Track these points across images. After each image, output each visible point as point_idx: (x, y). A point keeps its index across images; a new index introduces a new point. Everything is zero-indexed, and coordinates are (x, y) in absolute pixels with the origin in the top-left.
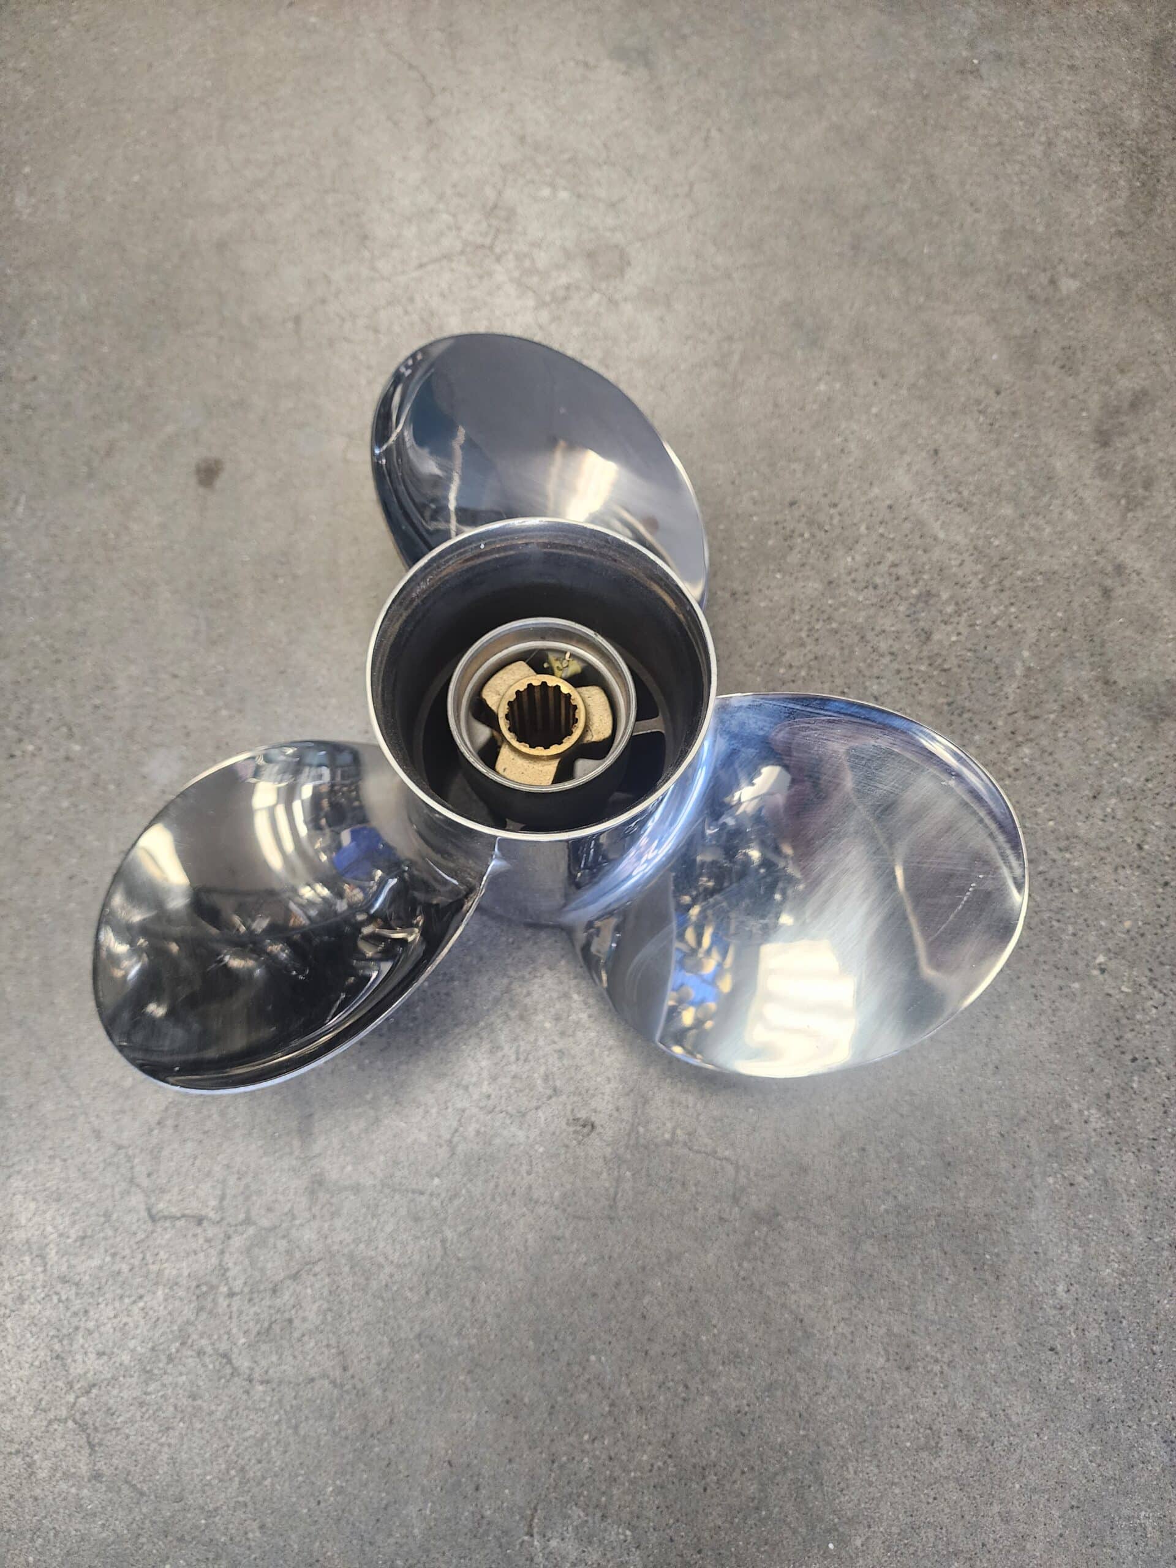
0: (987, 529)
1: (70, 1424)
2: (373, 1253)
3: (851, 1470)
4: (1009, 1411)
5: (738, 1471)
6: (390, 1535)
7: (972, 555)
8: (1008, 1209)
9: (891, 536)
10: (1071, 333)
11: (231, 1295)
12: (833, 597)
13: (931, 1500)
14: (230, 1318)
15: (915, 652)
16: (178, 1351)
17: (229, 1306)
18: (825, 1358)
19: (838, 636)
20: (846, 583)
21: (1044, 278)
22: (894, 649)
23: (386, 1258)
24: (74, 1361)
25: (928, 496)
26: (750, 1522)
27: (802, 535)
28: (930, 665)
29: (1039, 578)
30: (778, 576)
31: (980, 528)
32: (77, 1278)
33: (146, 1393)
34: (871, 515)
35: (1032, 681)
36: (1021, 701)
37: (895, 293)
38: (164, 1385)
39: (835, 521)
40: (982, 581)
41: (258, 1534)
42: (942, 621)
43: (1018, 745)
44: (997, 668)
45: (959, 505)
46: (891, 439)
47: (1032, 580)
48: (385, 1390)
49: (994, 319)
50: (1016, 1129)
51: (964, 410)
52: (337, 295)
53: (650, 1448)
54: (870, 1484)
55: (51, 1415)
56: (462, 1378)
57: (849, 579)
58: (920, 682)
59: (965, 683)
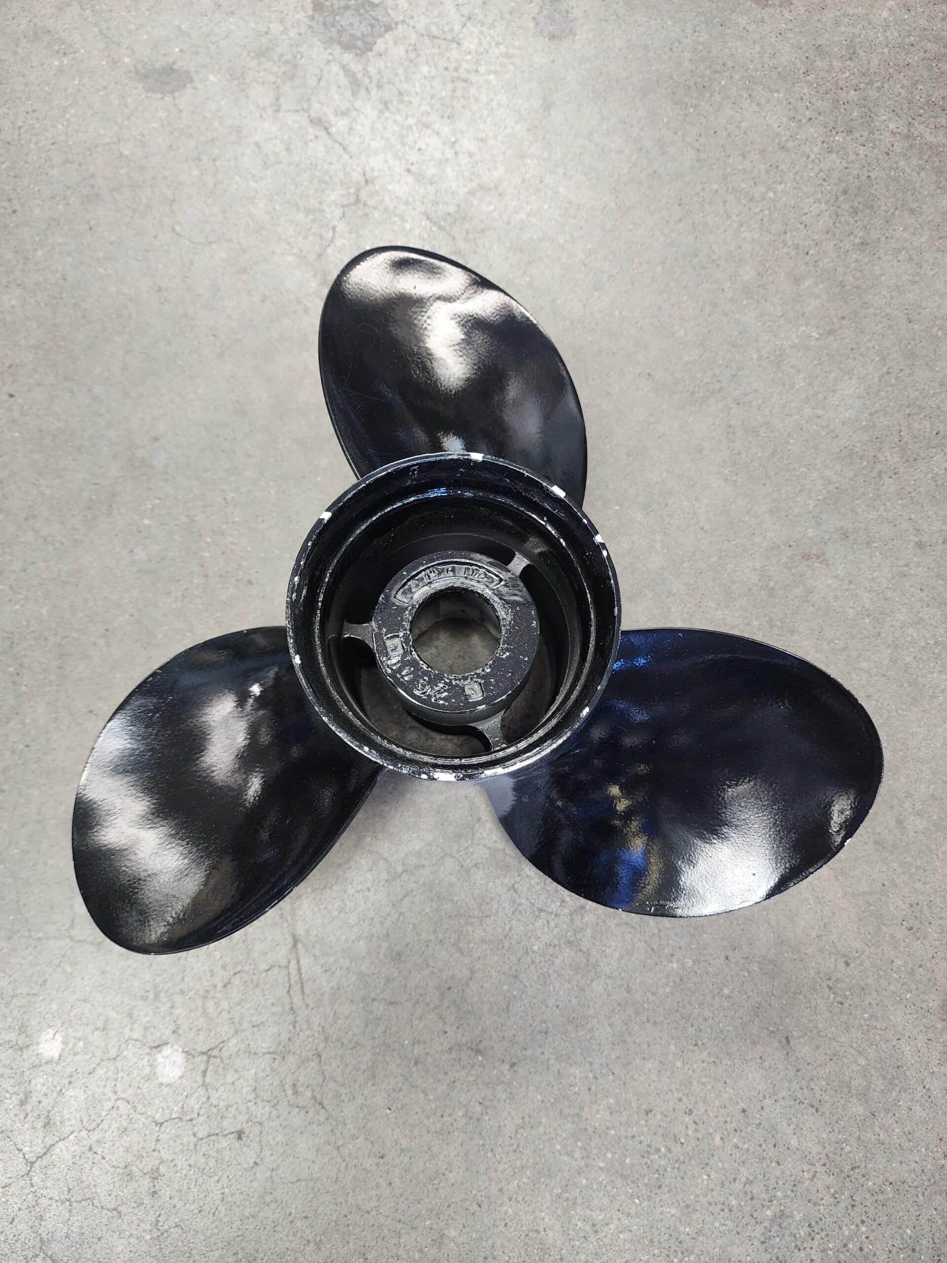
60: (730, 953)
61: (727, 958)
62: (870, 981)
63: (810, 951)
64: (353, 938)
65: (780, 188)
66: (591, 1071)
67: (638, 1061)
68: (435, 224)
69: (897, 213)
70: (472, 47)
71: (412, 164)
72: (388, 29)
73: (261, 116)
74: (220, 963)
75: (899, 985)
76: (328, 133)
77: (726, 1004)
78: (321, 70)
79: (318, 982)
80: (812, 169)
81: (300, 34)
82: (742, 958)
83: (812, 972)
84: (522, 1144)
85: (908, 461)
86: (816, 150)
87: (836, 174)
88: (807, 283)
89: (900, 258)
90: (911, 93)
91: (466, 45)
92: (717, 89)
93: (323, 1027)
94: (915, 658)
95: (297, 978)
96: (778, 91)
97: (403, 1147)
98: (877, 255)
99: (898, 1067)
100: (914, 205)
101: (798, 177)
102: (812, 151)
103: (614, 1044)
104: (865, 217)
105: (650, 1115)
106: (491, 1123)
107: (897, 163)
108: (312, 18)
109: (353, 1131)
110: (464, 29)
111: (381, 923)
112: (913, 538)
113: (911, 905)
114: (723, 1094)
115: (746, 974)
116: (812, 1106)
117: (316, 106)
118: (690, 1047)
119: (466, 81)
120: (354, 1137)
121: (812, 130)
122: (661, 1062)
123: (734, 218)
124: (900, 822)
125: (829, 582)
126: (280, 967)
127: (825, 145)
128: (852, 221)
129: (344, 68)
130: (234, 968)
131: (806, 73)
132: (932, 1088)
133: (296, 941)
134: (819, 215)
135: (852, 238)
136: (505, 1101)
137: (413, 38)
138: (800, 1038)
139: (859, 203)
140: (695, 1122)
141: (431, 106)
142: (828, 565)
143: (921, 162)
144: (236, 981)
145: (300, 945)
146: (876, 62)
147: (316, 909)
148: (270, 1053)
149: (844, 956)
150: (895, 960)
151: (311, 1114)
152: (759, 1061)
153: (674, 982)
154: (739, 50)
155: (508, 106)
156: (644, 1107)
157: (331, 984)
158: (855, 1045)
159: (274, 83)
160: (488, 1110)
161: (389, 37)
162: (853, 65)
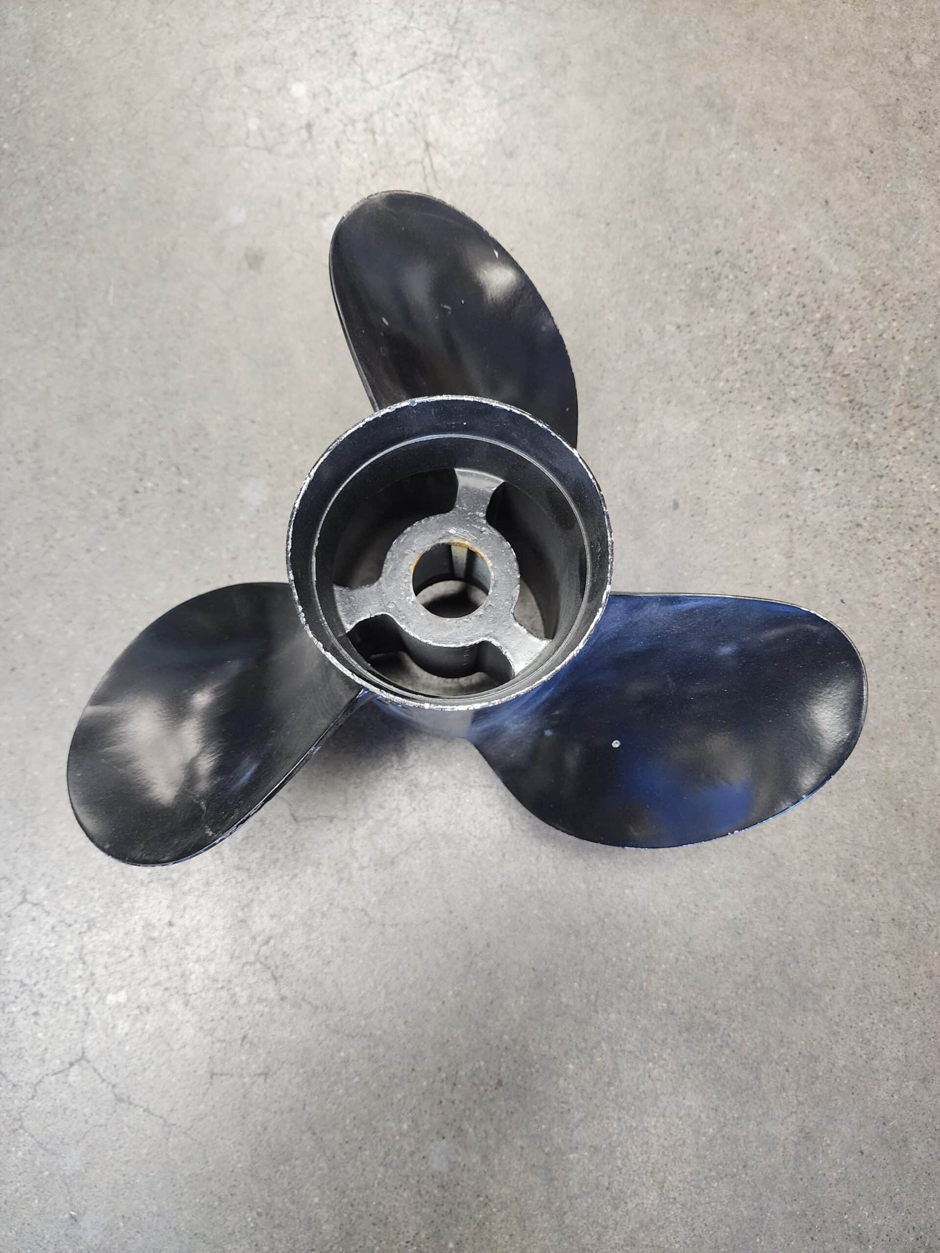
0: (871, 262)
1: (258, 966)
2: (461, 832)
3: (818, 952)
4: (927, 904)
5: (738, 959)
6: (498, 1020)
7: (861, 283)
8: (917, 766)
9: (797, 272)
10: (925, 100)
11: (362, 868)
12: (756, 324)
13: (876, 967)
14: (363, 883)
15: (821, 363)
16: (328, 909)
17: (361, 876)
18: (793, 878)
19: (761, 355)
20: (765, 313)
21: (901, 56)
22: (805, 362)
23: (471, 834)
24: (254, 922)
25: (822, 239)
26: (750, 991)
27: (727, 277)
28: (834, 372)
29: (913, 298)
30: (712, 310)
31: (866, 261)
32: (247, 866)
33: (310, 940)
34: (780, 257)
35: (913, 379)
36: (906, 395)
37: (785, 75)
38: (322, 934)
39: (752, 264)
40: (869, 303)
41: (403, 1026)
42: (841, 337)
43: (905, 429)
44: (885, 371)
45: (849, 245)
46: (791, 194)
47: (908, 300)
48: (481, 924)
49: (864, 92)
50: (920, 710)
51: (845, 167)
52: (337, 105)
53: (674, 948)
54: (832, 959)
55: (244, 960)
56: (535, 912)
57: (766, 310)
58: (827, 386)
59: (861, 384)
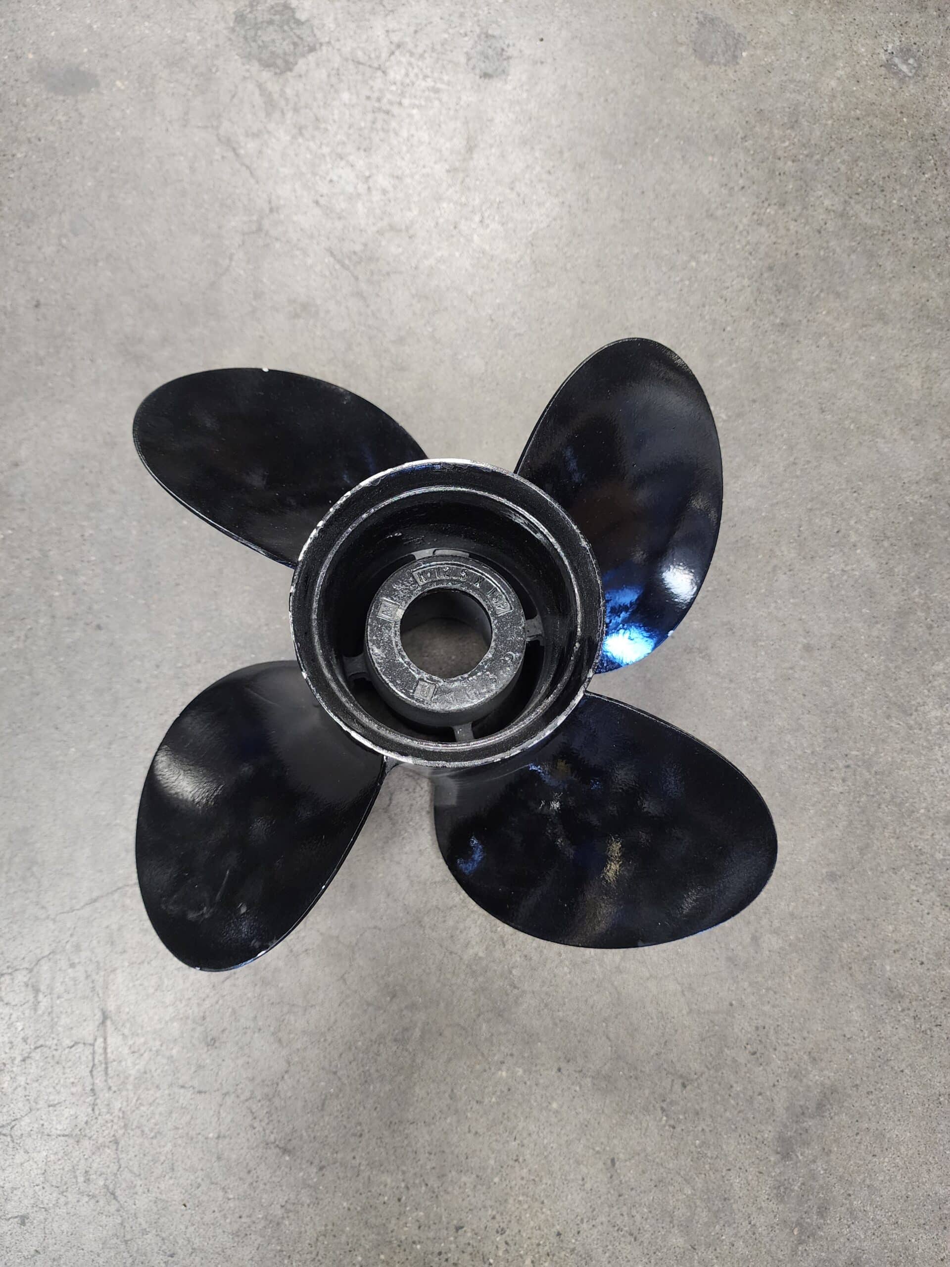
60: (563, 1065)
61: (559, 1070)
62: (705, 1105)
63: (647, 1070)
64: (167, 1018)
65: (704, 258)
66: (403, 1180)
67: (454, 1173)
68: (339, 261)
69: (822, 295)
70: (398, 78)
71: (322, 196)
72: (312, 49)
73: (167, 130)
74: (22, 1034)
75: (736, 1113)
76: (237, 155)
77: (553, 1120)
78: (236, 87)
79: (123, 1063)
80: (739, 241)
81: (217, 46)
82: (575, 1071)
83: (647, 1092)
84: (322, 1253)
85: (804, 558)
86: (745, 221)
87: (763, 248)
88: (720, 361)
89: (820, 343)
90: (851, 169)
91: (392, 75)
92: (650, 146)
93: (123, 1112)
94: (789, 767)
95: (101, 1058)
96: (713, 155)
97: (195, 1246)
98: (796, 339)
99: (725, 1199)
100: (841, 289)
101: (723, 248)
102: (740, 221)
103: (430, 1154)
104: (788, 296)
105: (460, 1232)
106: (292, 1228)
107: (827, 242)
108: (233, 30)
109: (144, 1226)
110: (392, 58)
111: (199, 1005)
112: (801, 639)
113: (757, 1028)
114: (539, 1214)
115: (578, 1088)
116: (631, 1234)
117: (226, 124)
118: (511, 1163)
119: (387, 112)
120: (144, 1232)
121: (744, 199)
122: (477, 1176)
123: (652, 284)
124: (755, 939)
125: (709, 678)
126: (84, 1044)
127: (755, 217)
128: (774, 299)
129: (260, 86)
130: (35, 1043)
131: (744, 138)
132: (758, 1224)
133: (105, 1017)
134: (741, 290)
135: (772, 318)
136: (309, 1205)
137: (337, 61)
138: (626, 1161)
139: (784, 281)
140: (507, 1243)
141: (348, 136)
142: (710, 661)
143: (853, 244)
144: (36, 1055)
145: (108, 1023)
146: (818, 133)
147: (131, 985)
148: (64, 1136)
149: (681, 1076)
150: (735, 1085)
151: (101, 1203)
152: (581, 1182)
153: (502, 1092)
154: (677, 108)
155: (429, 143)
156: (455, 1222)
157: (137, 1067)
158: (682, 1173)
159: (185, 95)
160: (290, 1214)
161: (311, 57)
162: (793, 135)
